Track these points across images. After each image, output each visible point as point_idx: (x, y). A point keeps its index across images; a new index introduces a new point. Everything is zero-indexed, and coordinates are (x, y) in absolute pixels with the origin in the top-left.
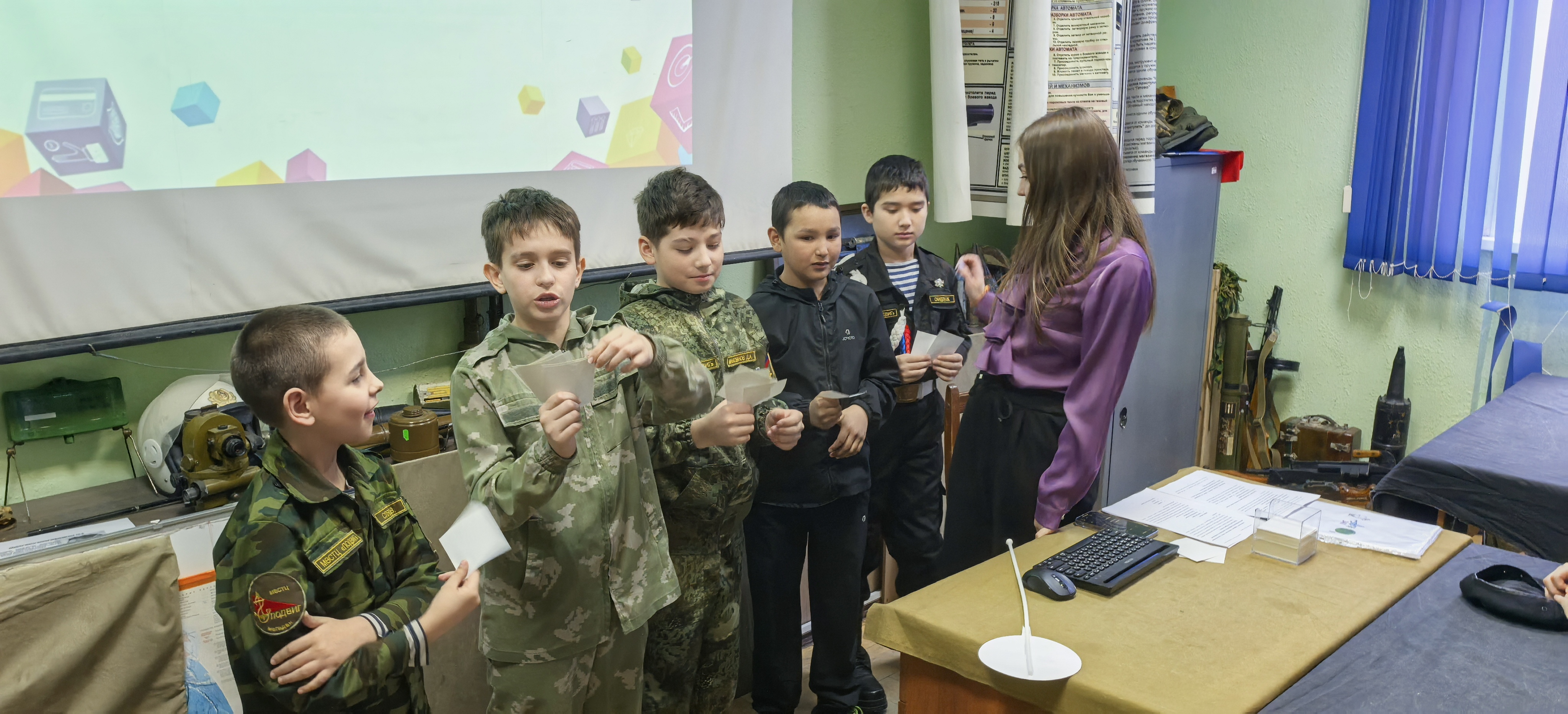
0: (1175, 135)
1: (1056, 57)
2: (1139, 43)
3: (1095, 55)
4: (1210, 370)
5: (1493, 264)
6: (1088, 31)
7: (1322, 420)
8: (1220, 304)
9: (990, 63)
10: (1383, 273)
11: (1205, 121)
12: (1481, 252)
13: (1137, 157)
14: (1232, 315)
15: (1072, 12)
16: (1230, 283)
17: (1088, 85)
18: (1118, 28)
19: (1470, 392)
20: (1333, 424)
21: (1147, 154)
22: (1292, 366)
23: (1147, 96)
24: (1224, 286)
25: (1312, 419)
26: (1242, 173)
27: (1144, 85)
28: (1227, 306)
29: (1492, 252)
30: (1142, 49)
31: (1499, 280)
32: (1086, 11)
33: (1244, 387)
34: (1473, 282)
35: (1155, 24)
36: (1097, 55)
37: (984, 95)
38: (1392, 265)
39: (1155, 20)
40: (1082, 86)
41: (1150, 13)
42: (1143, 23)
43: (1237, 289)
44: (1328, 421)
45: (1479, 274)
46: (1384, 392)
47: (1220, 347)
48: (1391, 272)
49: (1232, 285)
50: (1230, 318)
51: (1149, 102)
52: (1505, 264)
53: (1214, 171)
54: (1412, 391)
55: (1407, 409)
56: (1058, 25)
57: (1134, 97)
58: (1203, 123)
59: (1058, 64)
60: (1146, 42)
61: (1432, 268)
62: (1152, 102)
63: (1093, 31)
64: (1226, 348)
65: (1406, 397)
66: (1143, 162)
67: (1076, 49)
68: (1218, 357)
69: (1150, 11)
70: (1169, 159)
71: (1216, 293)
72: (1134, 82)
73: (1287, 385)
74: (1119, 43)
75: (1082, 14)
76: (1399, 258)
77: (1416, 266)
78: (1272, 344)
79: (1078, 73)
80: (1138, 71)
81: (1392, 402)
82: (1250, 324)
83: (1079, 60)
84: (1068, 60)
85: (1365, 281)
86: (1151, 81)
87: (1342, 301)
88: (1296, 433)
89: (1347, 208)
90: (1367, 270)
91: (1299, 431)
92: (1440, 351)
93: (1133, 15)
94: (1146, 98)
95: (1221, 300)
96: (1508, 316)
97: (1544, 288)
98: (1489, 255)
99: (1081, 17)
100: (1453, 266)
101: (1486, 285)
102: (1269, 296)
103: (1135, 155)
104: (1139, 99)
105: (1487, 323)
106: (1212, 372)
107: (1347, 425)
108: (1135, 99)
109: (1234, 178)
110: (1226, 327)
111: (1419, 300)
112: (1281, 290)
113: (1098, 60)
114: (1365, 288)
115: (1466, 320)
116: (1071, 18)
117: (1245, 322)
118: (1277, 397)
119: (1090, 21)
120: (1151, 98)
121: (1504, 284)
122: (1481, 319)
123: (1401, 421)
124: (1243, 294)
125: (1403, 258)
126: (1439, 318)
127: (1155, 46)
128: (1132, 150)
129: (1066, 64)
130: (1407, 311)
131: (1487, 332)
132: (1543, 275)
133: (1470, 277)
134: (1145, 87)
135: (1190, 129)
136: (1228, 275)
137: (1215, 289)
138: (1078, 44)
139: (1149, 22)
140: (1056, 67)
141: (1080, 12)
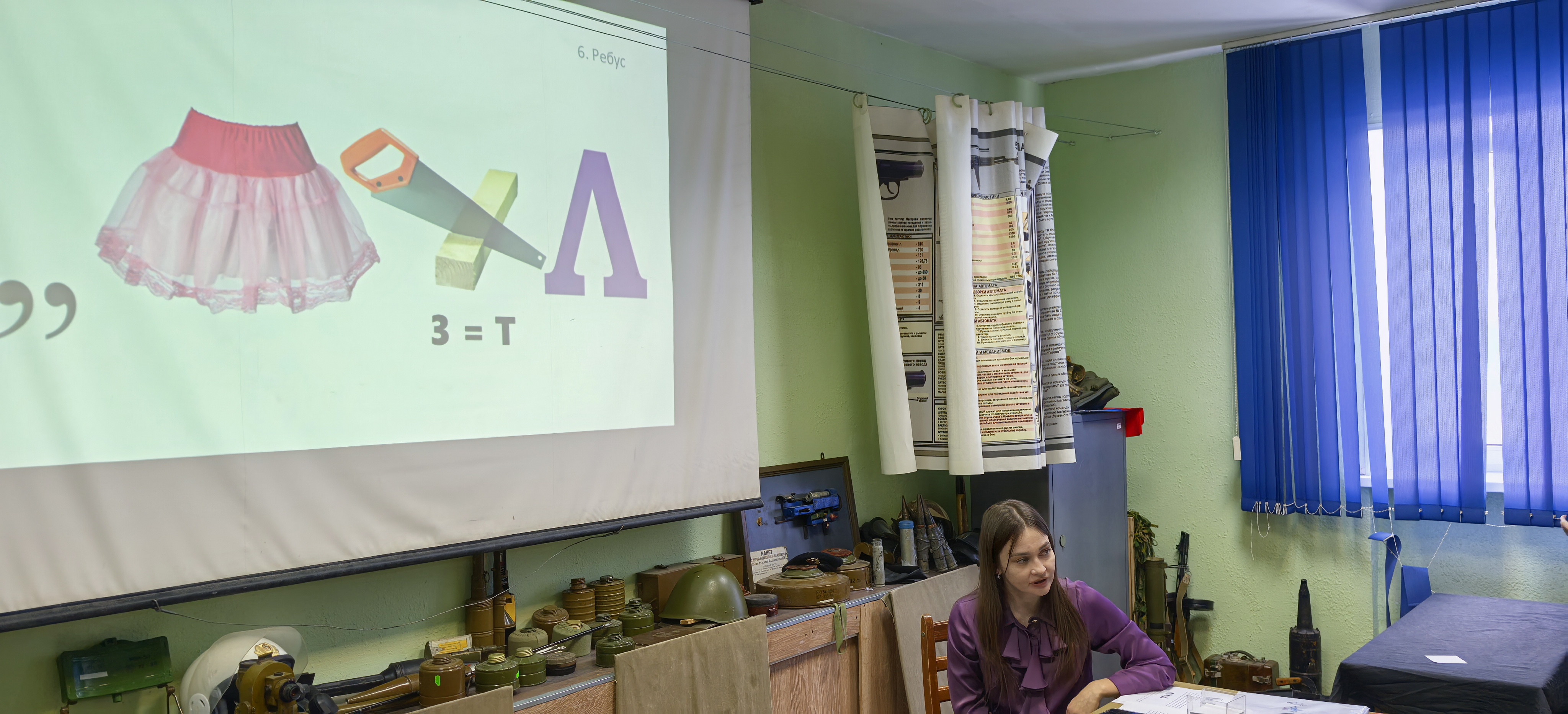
0: (1083, 395)
1: (979, 327)
2: (1047, 314)
3: (1012, 325)
4: (1135, 612)
5: (1372, 498)
6: (1004, 305)
7: (1240, 655)
8: (1136, 549)
9: (919, 335)
10: (1278, 511)
11: (1107, 382)
12: (1361, 489)
13: (1055, 412)
14: (1149, 559)
15: (989, 289)
16: (1143, 529)
17: (1009, 351)
18: (1029, 301)
19: (1370, 619)
20: (1252, 657)
21: (1064, 410)
22: (1207, 605)
23: (1059, 359)
24: (1138, 532)
25: (1232, 655)
26: (1144, 427)
27: (1055, 350)
28: (1144, 551)
29: (1370, 488)
30: (1050, 319)
31: (1381, 513)
32: (1001, 288)
33: (1167, 625)
34: (1358, 516)
35: (1060, 298)
36: (1014, 325)
37: (915, 363)
38: (1285, 505)
39: (1059, 294)
40: (1004, 351)
41: (1054, 289)
42: (1049, 297)
43: (1151, 534)
44: (1247, 656)
45: (1362, 508)
46: (1294, 623)
47: (1142, 590)
48: (1285, 511)
49: (1145, 531)
50: (1147, 561)
51: (1061, 365)
52: (1384, 498)
53: (1119, 426)
54: (1320, 621)
55: (1317, 637)
56: (978, 301)
57: (1047, 361)
58: (1106, 384)
59: (982, 334)
60: (1054, 313)
61: (1321, 505)
62: (1064, 365)
63: (1009, 304)
64: (1147, 589)
65: (1314, 627)
66: (1062, 417)
67: (995, 320)
68: (1140, 599)
69: (1055, 287)
70: (1080, 415)
71: (1132, 538)
72: (1046, 348)
73: (1204, 623)
74: (1032, 315)
75: (998, 291)
76: (1290, 499)
77: (1306, 505)
78: (1186, 586)
79: (1000, 340)
80: (1049, 338)
81: (1304, 632)
82: (1166, 566)
83: (999, 329)
84: (989, 330)
85: (1263, 522)
86: (1061, 346)
87: (1244, 542)
88: (1220, 669)
89: (1238, 456)
90: (1263, 511)
91: (1221, 667)
92: (1338, 583)
93: (1040, 291)
94: (1058, 361)
95: (1137, 545)
96: (1393, 545)
97: (1421, 517)
98: (1368, 492)
99: (996, 293)
100: (1339, 502)
101: (1369, 518)
102: (1178, 542)
103: (1054, 411)
104: (1052, 362)
105: (1375, 553)
106: (1137, 613)
107: (1265, 658)
108: (1049, 363)
109: (1138, 432)
110: (1145, 570)
111: (1312, 536)
112: (1188, 535)
113: (1015, 329)
114: (1264, 530)
115: (1357, 552)
116: (988, 294)
117: (1161, 564)
118: (1197, 637)
119: (1006, 296)
120: (1062, 361)
121: (1386, 516)
122: (1369, 550)
123: (1315, 650)
124: (1156, 539)
125: (1293, 500)
126: (1333, 551)
127: (1061, 316)
128: (1050, 407)
129: (988, 333)
130: (1303, 547)
131: (1377, 563)
132: (1419, 505)
133: (1355, 512)
134: (1056, 352)
135: (1094, 389)
136: (1141, 521)
137: (1131, 535)
138: (997, 316)
139: (1054, 296)
140: (980, 336)
141: (996, 289)
